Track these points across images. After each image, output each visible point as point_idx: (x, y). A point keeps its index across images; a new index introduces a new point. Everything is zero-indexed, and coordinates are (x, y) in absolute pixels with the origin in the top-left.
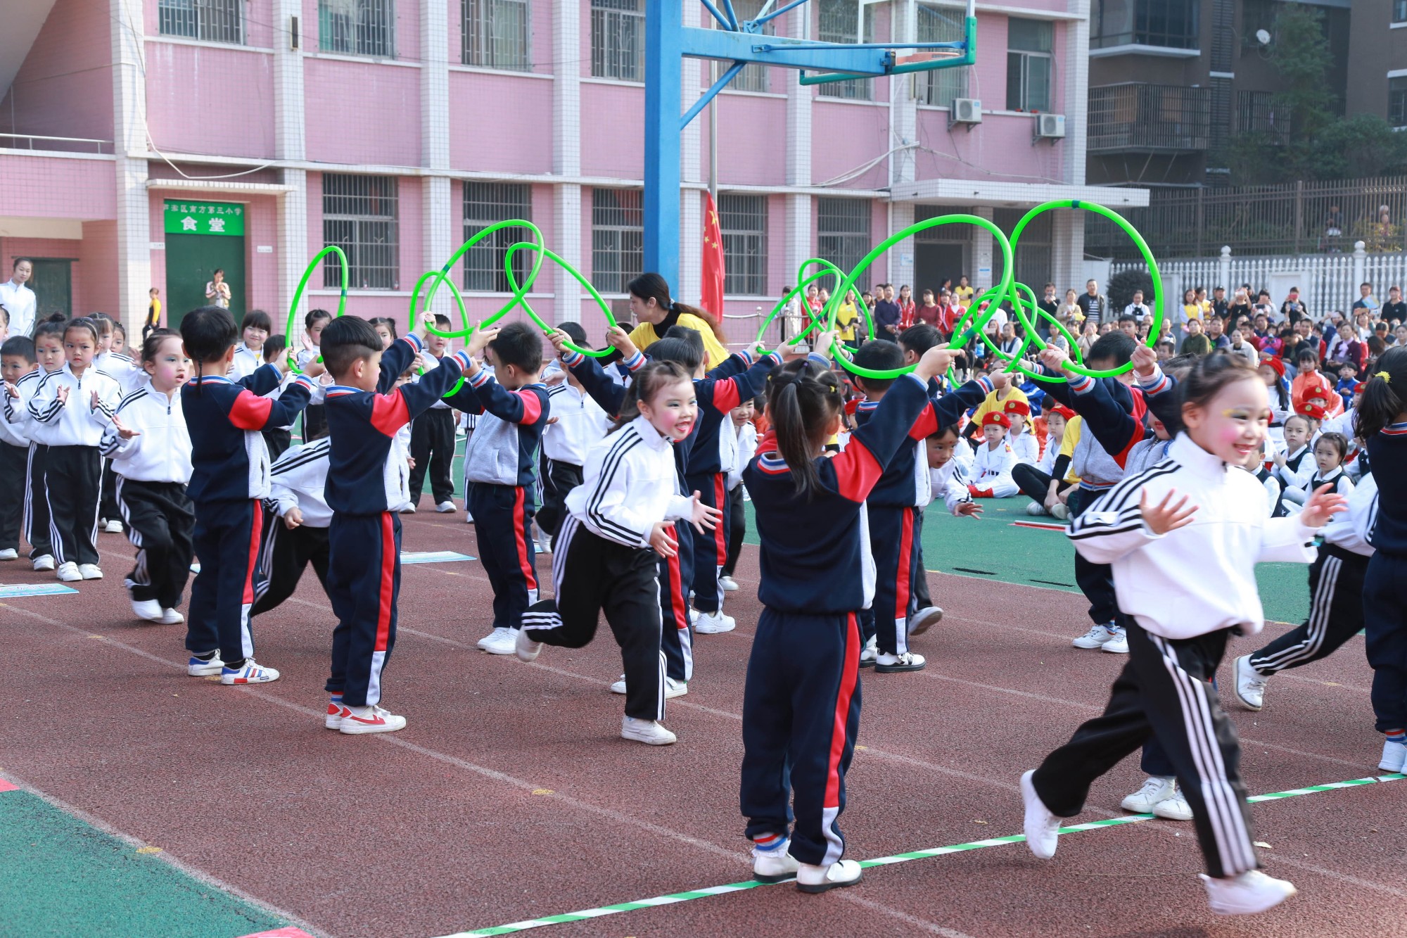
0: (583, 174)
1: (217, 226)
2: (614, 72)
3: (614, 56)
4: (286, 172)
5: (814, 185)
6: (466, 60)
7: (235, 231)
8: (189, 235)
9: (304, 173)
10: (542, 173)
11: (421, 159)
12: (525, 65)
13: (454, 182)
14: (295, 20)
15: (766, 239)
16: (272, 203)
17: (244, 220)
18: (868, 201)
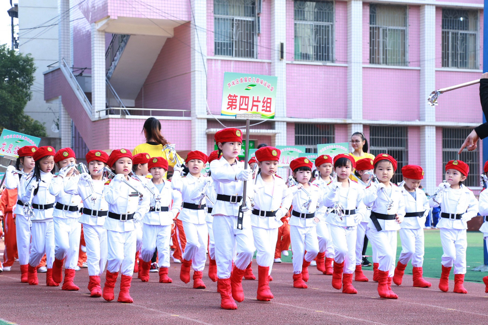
0: (437, 120)
2: (455, 64)
3: (455, 55)
4: (276, 123)
6: (372, 61)
9: (285, 123)
10: (413, 120)
11: (347, 115)
12: (404, 63)
13: (365, 126)
14: (282, 45)
16: (269, 140)
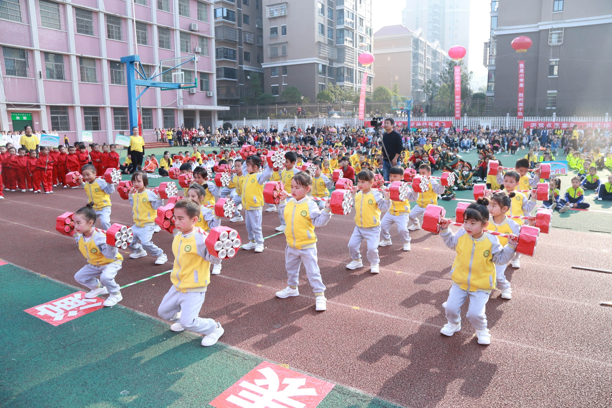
0: (111, 105)
1: (25, 118)
2: (116, 83)
3: (116, 80)
4: (41, 106)
5: (162, 106)
6: (82, 80)
7: (29, 119)
8: (18, 120)
9: (45, 106)
10: (101, 105)
11: (73, 102)
12: (96, 82)
13: (81, 107)
14: (40, 72)
15: (152, 118)
16: (38, 113)
17: (32, 116)
18: (173, 109)
